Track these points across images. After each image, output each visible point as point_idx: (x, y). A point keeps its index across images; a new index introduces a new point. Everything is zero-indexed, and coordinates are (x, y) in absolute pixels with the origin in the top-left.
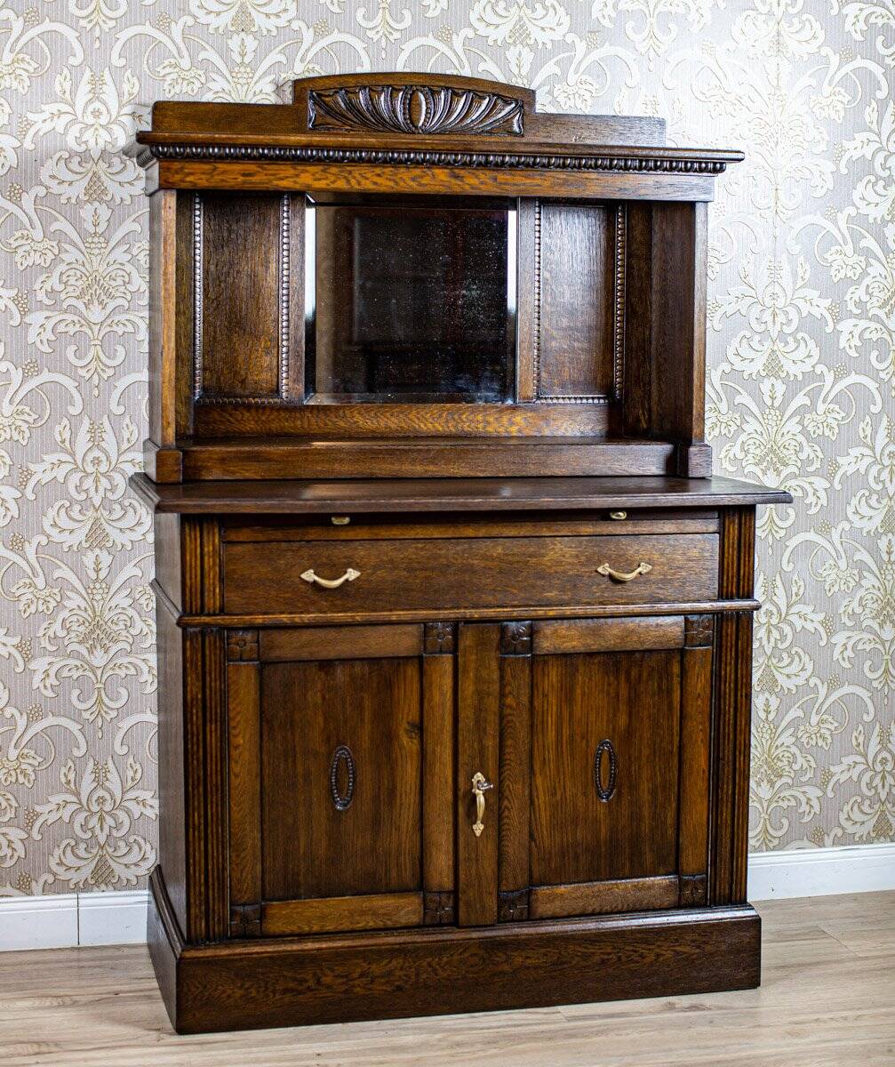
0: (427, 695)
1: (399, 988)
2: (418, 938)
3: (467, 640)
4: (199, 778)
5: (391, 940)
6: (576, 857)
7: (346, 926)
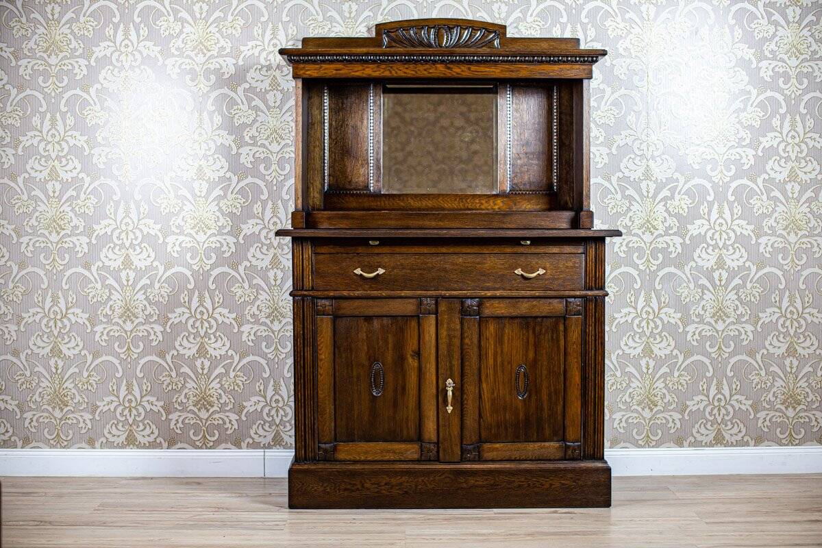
0: (422, 337)
1: (406, 492)
2: (417, 466)
3: (443, 307)
4: (301, 375)
5: (403, 466)
6: (506, 429)
7: (378, 458)
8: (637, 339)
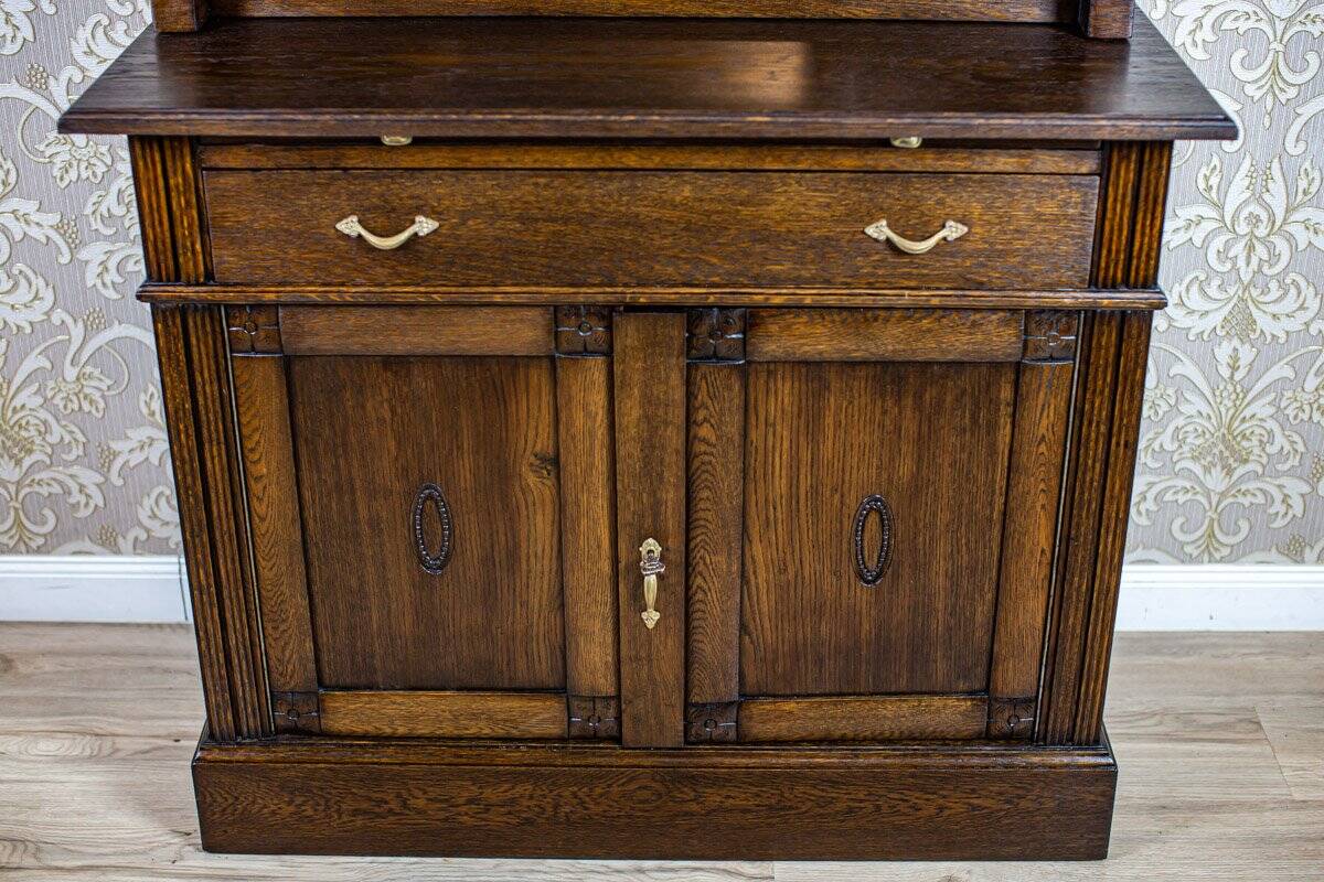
3: (628, 337)
5: (517, 758)
7: (448, 731)
8: (1213, 291)
